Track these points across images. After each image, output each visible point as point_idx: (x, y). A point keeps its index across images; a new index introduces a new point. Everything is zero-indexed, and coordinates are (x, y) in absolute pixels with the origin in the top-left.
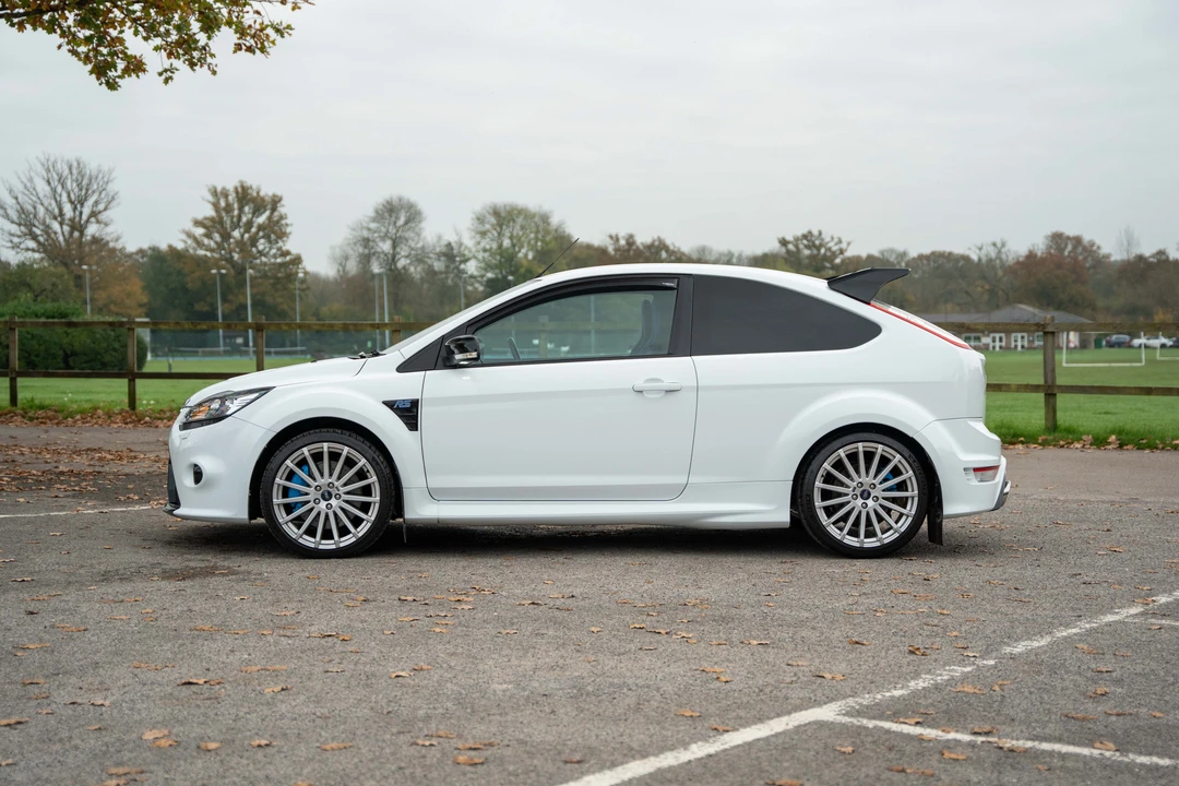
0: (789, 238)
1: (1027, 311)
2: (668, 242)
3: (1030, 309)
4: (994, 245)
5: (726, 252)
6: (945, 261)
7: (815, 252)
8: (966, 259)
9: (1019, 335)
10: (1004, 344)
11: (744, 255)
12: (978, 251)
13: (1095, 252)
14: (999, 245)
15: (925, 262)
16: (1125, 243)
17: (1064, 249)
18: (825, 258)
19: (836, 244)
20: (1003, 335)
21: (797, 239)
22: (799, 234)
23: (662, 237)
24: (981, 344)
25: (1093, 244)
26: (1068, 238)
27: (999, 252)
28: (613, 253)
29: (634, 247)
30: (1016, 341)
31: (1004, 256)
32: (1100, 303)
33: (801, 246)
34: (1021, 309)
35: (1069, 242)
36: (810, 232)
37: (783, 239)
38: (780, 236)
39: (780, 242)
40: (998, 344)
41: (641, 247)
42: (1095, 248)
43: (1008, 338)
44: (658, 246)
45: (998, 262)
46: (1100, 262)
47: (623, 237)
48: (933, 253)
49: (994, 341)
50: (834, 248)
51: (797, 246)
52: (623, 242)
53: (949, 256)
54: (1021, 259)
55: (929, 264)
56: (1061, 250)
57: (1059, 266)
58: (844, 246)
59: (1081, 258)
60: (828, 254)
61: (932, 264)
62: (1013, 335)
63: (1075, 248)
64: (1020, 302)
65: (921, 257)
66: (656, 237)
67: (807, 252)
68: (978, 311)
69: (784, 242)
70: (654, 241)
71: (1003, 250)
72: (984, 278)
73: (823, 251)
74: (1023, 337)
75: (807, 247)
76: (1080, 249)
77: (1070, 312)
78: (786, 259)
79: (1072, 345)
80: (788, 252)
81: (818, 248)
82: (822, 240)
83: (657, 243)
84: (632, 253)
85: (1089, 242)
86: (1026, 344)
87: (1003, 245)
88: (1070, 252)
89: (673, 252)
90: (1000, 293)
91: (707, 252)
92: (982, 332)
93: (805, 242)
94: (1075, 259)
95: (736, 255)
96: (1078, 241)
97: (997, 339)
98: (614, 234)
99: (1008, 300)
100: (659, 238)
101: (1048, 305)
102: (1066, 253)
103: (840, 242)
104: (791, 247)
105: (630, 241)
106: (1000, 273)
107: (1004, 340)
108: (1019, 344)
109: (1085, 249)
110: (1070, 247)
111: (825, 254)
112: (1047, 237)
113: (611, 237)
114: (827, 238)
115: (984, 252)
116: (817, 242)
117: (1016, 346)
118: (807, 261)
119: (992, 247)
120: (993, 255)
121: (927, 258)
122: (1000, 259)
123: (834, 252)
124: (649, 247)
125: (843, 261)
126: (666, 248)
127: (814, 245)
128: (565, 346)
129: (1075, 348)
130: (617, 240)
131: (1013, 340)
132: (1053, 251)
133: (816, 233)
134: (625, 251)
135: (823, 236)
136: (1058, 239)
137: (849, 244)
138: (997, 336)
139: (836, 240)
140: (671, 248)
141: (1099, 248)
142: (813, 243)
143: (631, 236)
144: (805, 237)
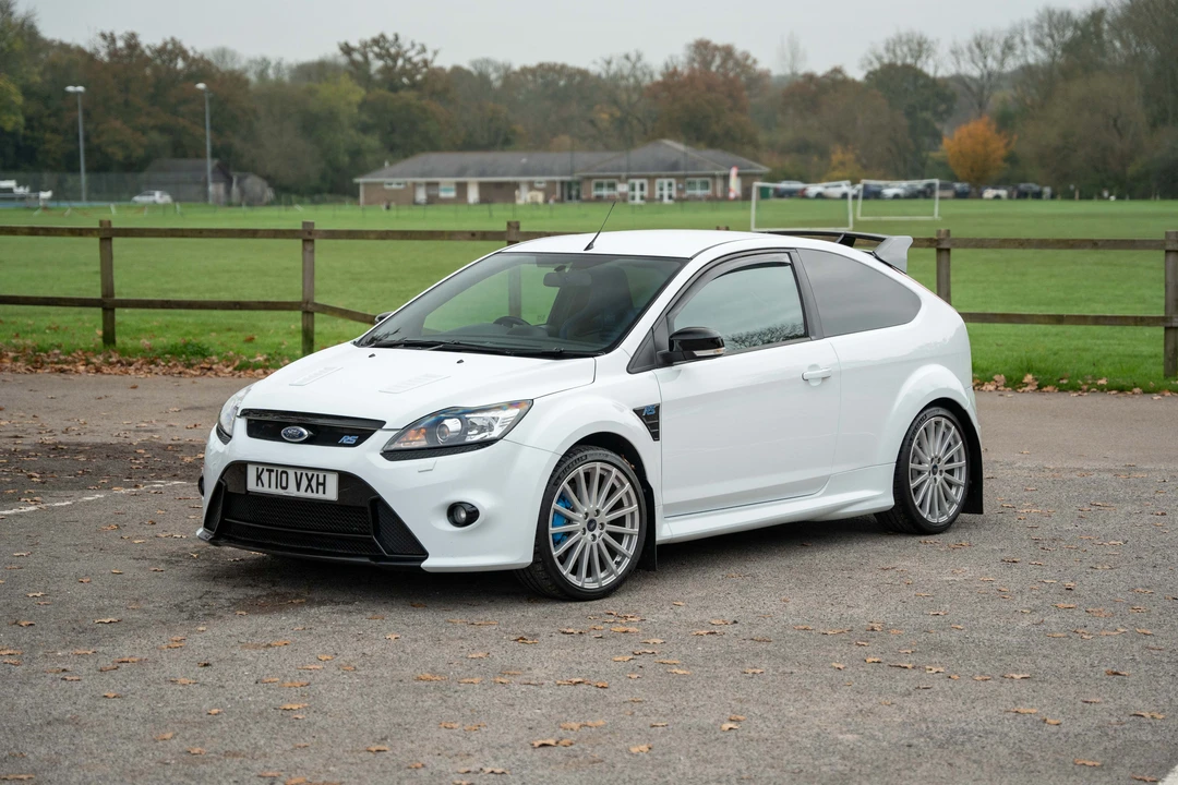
0: (355, 43)
1: (675, 148)
2: (187, 45)
3: (681, 147)
4: (627, 57)
5: (259, 58)
6: (556, 76)
7: (390, 62)
8: (584, 74)
9: (666, 181)
10: (646, 193)
11: (284, 63)
12: (605, 66)
13: (749, 67)
14: (633, 57)
15: (530, 77)
16: (789, 56)
17: (710, 63)
18: (404, 72)
19: (419, 53)
20: (645, 181)
21: (365, 45)
22: (368, 37)
23: (178, 38)
24: (616, 193)
25: (747, 57)
26: (716, 48)
27: (634, 66)
28: (106, 59)
29: (138, 52)
30: (661, 189)
31: (639, 73)
32: (762, 137)
33: (371, 56)
34: (668, 146)
35: (717, 53)
36: (383, 36)
37: (346, 44)
38: (342, 41)
39: (342, 49)
40: (638, 193)
41: (148, 52)
42: (749, 62)
43: (652, 185)
44: (171, 52)
45: (632, 80)
46: (758, 81)
47: (122, 37)
48: (541, 66)
49: (633, 189)
50: (416, 59)
51: (365, 56)
52: (120, 44)
53: (561, 70)
54: (658, 78)
55: (535, 81)
56: (706, 64)
57: (710, 88)
58: (429, 56)
59: (731, 75)
60: (408, 66)
61: (540, 81)
62: (658, 181)
63: (724, 61)
64: (663, 136)
65: (525, 71)
66: (168, 39)
67: (377, 64)
68: (607, 148)
69: (347, 50)
70: (166, 44)
71: (639, 65)
72: (615, 102)
73: (400, 62)
74: (670, 185)
75: (379, 56)
76: (730, 64)
77: (725, 149)
78: (351, 73)
79: (732, 195)
80: (353, 62)
81: (394, 58)
82: (399, 46)
83: (170, 47)
84: (134, 60)
85: (743, 53)
86: (674, 194)
87: (639, 57)
88: (718, 67)
89: (194, 60)
90: (635, 122)
91: (228, 59)
92: (619, 178)
93: (376, 49)
94: (725, 75)
95: (273, 63)
96: (728, 52)
97: (638, 187)
98: (107, 33)
99: (645, 133)
100: (173, 39)
101: (698, 139)
102: (713, 69)
103: (424, 50)
104: (357, 57)
105: (132, 43)
106: (635, 97)
107: (646, 187)
108: (666, 193)
109: (737, 63)
110: (718, 61)
111: (403, 67)
112: (689, 46)
113: (103, 36)
114: (407, 46)
115: (614, 67)
116: (393, 50)
117: (662, 196)
118: (378, 77)
119: (625, 62)
120: (626, 72)
121: (533, 71)
122: (635, 77)
123: (415, 65)
124: (161, 51)
125: (425, 79)
126: (183, 54)
127: (389, 55)
128: (46, 191)
129: (736, 199)
130: (113, 40)
131: (657, 188)
132: (696, 65)
133: (390, 37)
134: (121, 57)
135: (401, 41)
136: (703, 49)
137: (435, 53)
138: (637, 182)
139: (418, 47)
140: (191, 53)
141: (755, 62)
142: (388, 50)
143: (133, 36)
144: (376, 42)
